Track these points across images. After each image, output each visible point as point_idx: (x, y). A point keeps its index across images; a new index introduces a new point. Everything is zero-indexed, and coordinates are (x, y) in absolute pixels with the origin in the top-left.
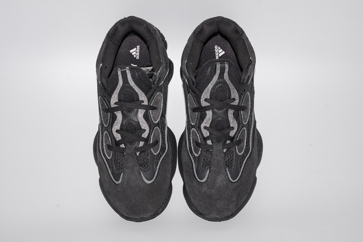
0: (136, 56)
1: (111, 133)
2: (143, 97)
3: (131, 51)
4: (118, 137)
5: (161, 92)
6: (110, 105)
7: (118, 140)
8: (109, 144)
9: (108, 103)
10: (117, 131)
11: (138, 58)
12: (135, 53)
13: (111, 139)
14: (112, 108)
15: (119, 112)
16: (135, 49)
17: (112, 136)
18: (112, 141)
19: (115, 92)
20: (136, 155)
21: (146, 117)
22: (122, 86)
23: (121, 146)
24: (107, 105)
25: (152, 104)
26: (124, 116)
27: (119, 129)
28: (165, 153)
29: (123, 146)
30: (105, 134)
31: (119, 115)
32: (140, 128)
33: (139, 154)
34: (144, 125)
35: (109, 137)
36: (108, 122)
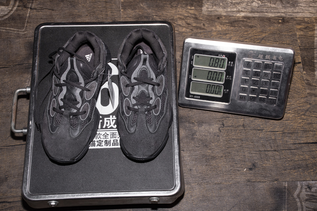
0: (88, 60)
1: (57, 100)
2: (81, 80)
3: (86, 56)
4: (61, 103)
5: (97, 82)
6: (60, 81)
7: (61, 105)
8: (54, 107)
9: (59, 80)
10: (61, 100)
11: (89, 61)
12: (88, 57)
13: (57, 104)
14: (61, 84)
15: (65, 87)
16: (89, 55)
17: (58, 102)
18: (57, 105)
19: (65, 73)
20: (70, 117)
21: (81, 94)
22: (70, 69)
23: (62, 110)
24: (58, 81)
25: (88, 87)
26: (68, 90)
27: (63, 98)
28: (90, 122)
29: (63, 110)
30: (53, 100)
31: (65, 89)
32: (76, 100)
33: (72, 117)
34: (79, 99)
35: (56, 102)
36: (57, 93)
